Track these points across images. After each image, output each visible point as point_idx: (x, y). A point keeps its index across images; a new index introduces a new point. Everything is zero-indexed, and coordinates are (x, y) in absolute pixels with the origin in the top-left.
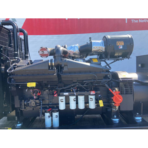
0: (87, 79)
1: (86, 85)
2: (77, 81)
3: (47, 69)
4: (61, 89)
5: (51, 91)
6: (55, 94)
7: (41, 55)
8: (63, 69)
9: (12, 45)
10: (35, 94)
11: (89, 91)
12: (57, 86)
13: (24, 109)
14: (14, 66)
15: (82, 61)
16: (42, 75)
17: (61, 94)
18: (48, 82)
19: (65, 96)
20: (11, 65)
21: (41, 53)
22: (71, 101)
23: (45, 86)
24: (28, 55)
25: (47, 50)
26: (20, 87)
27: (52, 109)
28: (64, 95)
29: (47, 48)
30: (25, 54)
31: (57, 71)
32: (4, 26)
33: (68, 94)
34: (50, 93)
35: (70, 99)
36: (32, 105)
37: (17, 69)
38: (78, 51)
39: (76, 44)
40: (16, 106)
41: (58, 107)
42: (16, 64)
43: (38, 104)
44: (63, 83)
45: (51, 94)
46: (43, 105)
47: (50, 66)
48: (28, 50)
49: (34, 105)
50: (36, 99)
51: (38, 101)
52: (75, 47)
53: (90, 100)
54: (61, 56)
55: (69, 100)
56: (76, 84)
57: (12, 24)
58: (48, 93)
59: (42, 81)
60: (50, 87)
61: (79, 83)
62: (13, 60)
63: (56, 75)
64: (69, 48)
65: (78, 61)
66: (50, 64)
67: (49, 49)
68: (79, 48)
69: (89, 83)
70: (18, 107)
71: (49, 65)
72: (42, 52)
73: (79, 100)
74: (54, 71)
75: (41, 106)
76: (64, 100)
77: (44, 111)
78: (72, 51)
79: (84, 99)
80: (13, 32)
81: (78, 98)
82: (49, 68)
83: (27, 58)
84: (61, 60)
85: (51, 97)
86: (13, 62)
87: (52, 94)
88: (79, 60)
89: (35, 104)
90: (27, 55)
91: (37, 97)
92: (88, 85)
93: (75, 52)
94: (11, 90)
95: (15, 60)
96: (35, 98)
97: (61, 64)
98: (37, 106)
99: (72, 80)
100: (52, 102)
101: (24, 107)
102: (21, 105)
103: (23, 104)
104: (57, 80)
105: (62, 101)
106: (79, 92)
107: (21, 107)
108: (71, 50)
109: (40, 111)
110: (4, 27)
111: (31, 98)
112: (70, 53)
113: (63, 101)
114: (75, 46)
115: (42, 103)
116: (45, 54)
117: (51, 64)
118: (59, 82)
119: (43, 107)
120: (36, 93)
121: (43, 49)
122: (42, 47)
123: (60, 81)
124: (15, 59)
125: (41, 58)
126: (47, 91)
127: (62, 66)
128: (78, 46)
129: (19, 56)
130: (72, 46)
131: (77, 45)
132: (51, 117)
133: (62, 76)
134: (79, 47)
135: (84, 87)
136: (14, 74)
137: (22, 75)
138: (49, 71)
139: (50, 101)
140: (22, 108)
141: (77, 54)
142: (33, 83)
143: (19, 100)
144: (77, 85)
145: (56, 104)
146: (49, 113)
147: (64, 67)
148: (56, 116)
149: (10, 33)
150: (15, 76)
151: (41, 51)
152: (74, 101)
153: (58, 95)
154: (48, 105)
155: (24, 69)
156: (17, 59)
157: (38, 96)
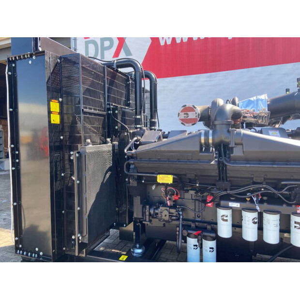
0: (292, 178)
1: (286, 190)
2: (265, 179)
3: (197, 151)
4: (224, 193)
5: (199, 194)
6: (210, 203)
7: (182, 120)
8: (232, 153)
9: (131, 102)
10: (170, 197)
11: (293, 206)
12: (214, 185)
13: (149, 223)
14: (135, 143)
15: (279, 134)
16: (186, 162)
17: (223, 203)
18: (196, 176)
19: (231, 210)
20: (130, 141)
21: (182, 116)
22: (245, 223)
23: (189, 183)
24: (156, 120)
25: (194, 111)
26: (144, 181)
27: (202, 233)
28: (231, 208)
29: (194, 107)
30: (152, 117)
31: (218, 155)
32: (119, 69)
33: (239, 206)
34: (198, 198)
35: (243, 218)
36: (163, 217)
37: (140, 148)
38: (267, 110)
39: (261, 94)
40: (135, 215)
41: (215, 230)
42: (138, 137)
43: (175, 218)
44: (230, 181)
45: (199, 201)
46: (183, 220)
47: (203, 144)
48: (156, 111)
49: (167, 218)
50: (171, 207)
51: (175, 210)
52: (260, 102)
53: (295, 227)
54: (228, 124)
55: (242, 220)
56: (261, 186)
57: (134, 65)
58: (193, 198)
59: (184, 173)
60: (199, 186)
61: (267, 184)
62: (133, 131)
63: (216, 163)
64: (244, 105)
65: (268, 134)
66: (203, 141)
67: (199, 109)
68: (269, 103)
69: (296, 187)
70: (139, 217)
71: (200, 142)
72: (185, 114)
73: (265, 222)
74: (212, 154)
75: (181, 223)
76: (230, 219)
77: (185, 233)
78: (252, 110)
79: (278, 222)
80: (135, 80)
81: (264, 219)
82: (201, 149)
83: (154, 126)
84: (229, 131)
85: (199, 206)
86: (134, 135)
87: (202, 200)
88: (271, 132)
89: (169, 216)
90: (153, 120)
91: (172, 204)
92: (293, 192)
93: (258, 112)
94: (128, 185)
95: (135, 130)
96: (169, 204)
97: (227, 140)
98: (173, 220)
99: (252, 176)
100: (201, 217)
101: (149, 218)
102: (144, 213)
103: (147, 213)
104: (217, 175)
105: (225, 218)
106: (265, 204)
107: (145, 218)
108: (248, 109)
109: (179, 231)
110: (120, 72)
111: (161, 204)
112: (246, 115)
113: (227, 220)
114: (257, 100)
115: (181, 217)
116: (191, 119)
117: (206, 141)
118: (220, 179)
119: (183, 223)
120: (171, 195)
121: (186, 109)
122: (185, 106)
123: (222, 177)
124: (136, 128)
125: (182, 128)
126: (192, 192)
127: (230, 146)
128: (267, 98)
129: (143, 123)
130: (252, 99)
131: (264, 97)
132: (199, 248)
133: (228, 167)
134: (269, 100)
135: (282, 194)
136: (136, 158)
137: (150, 160)
138: (201, 154)
139: (196, 214)
140: (145, 221)
141: (263, 116)
142: (167, 175)
143: (141, 203)
144: (261, 188)
145: (209, 223)
146: (197, 239)
147: (234, 148)
148: (210, 248)
149: (129, 81)
150: (139, 161)
151: (183, 113)
152: (255, 223)
153: (216, 204)
154: (194, 221)
155: (154, 149)
156: (139, 129)
157: (174, 201)
